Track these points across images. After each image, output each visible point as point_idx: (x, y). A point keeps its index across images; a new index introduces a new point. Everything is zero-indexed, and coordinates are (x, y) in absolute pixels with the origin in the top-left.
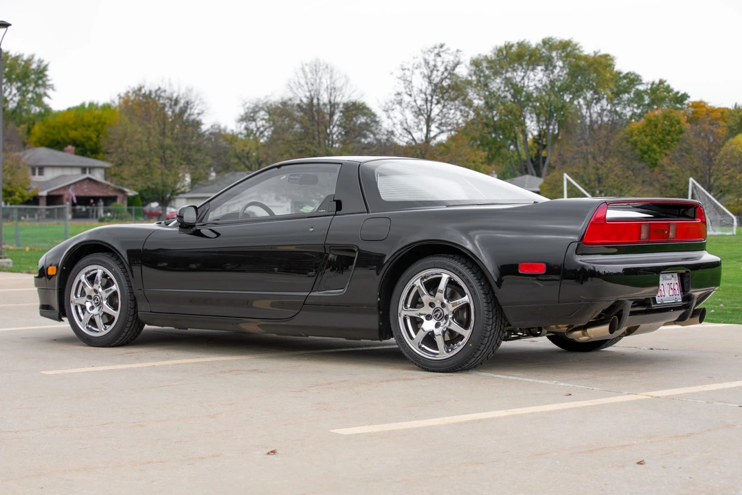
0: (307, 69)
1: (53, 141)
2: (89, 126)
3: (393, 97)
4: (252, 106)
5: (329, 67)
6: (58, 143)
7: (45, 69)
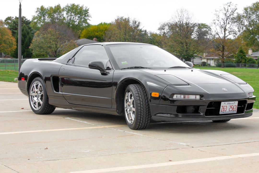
0: (179, 11)
1: (89, 36)
2: (102, 31)
3: (212, 21)
4: (163, 24)
5: (187, 10)
6: (91, 37)
7: (88, 10)
